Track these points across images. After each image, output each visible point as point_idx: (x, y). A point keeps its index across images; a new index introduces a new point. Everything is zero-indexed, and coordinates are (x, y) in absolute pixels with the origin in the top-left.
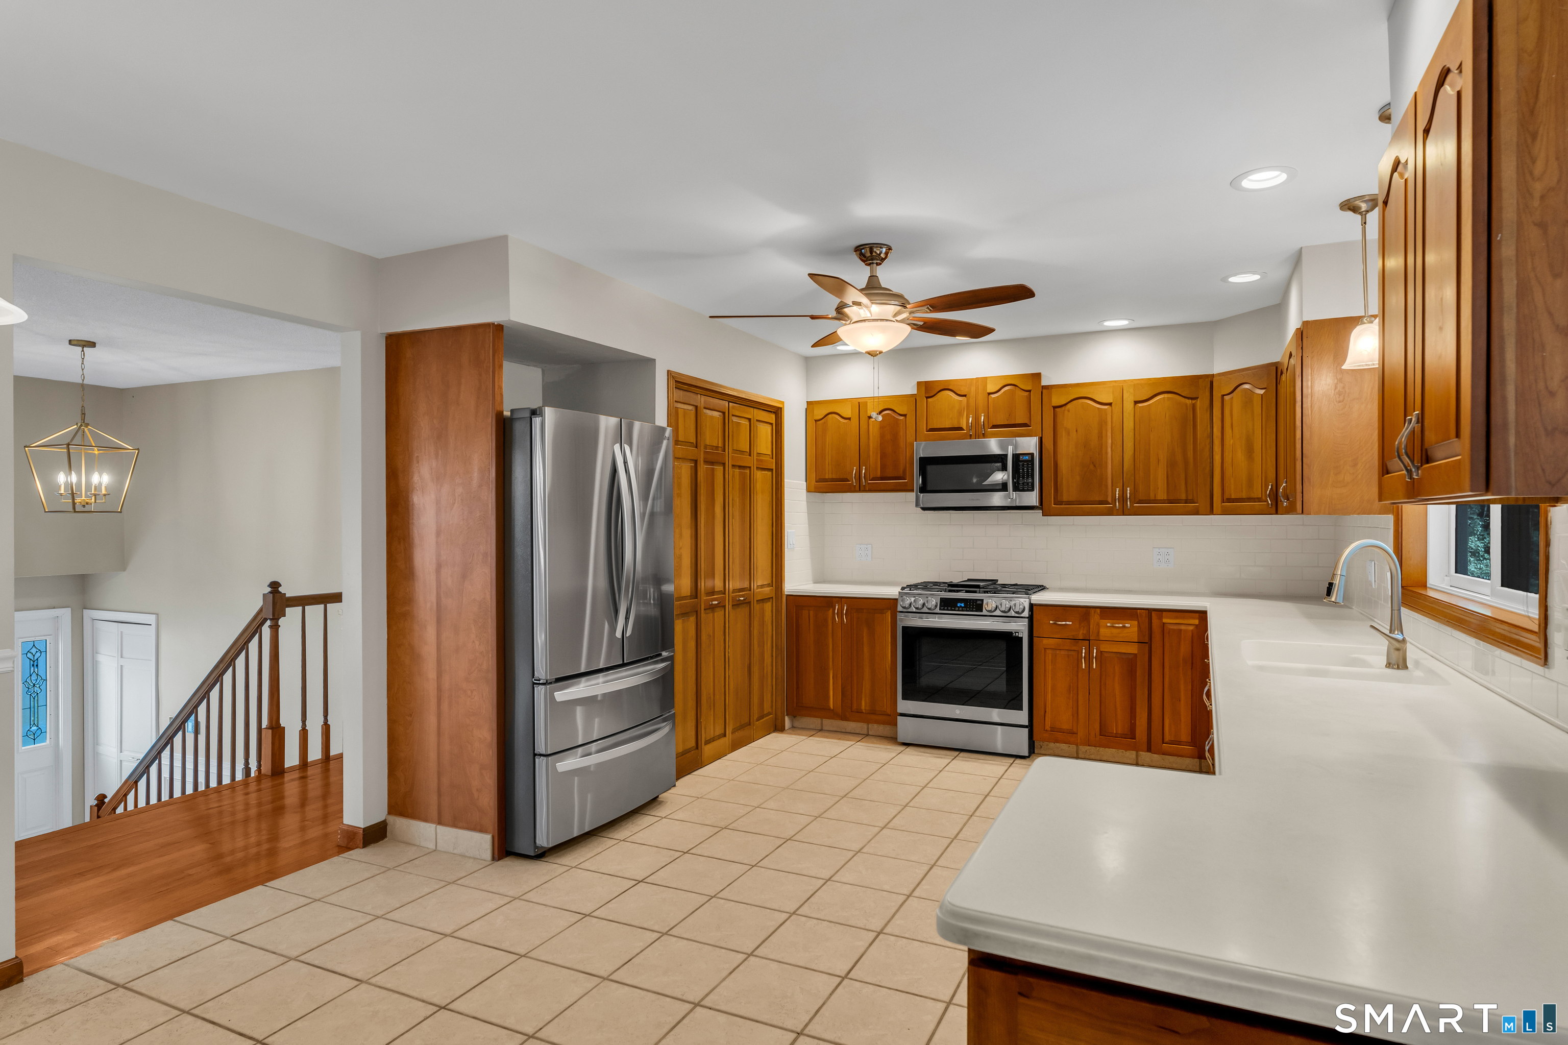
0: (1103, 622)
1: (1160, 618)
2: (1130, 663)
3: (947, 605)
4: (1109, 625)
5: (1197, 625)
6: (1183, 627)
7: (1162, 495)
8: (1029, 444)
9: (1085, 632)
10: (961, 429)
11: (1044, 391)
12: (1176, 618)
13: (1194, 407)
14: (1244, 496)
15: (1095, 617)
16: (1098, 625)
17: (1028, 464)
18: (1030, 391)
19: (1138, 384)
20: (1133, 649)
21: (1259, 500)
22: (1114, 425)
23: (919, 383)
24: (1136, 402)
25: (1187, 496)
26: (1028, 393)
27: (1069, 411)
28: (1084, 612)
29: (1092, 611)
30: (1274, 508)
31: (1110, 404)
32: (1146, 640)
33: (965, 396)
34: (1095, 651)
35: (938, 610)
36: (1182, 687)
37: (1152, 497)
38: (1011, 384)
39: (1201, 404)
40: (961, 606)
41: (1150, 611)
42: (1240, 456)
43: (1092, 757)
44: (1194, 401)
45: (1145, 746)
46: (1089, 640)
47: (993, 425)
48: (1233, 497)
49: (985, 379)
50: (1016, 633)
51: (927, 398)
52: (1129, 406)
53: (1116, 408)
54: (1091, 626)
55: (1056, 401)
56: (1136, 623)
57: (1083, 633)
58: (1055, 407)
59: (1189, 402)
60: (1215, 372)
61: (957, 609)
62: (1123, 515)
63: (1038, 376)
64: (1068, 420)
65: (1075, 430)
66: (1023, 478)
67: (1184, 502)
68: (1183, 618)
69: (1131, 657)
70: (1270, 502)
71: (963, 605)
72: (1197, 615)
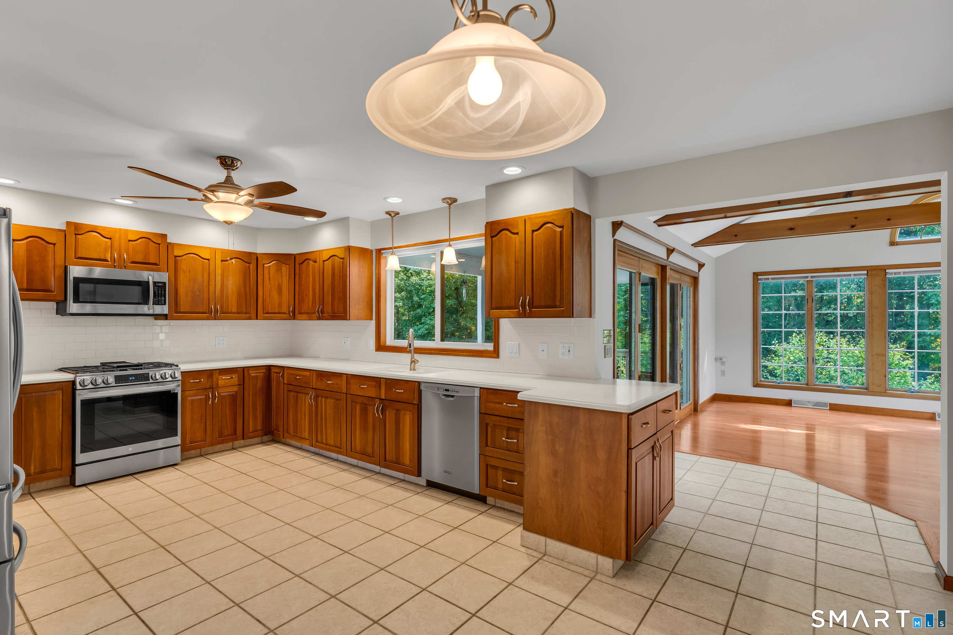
0: (220, 377)
1: (248, 371)
2: (233, 398)
3: (119, 380)
4: (223, 378)
5: (264, 372)
6: (258, 374)
7: (234, 310)
8: (163, 277)
9: (210, 384)
10: (107, 261)
11: (169, 246)
12: (256, 370)
13: (249, 267)
14: (276, 311)
15: (216, 375)
16: (218, 379)
17: (161, 289)
18: (159, 244)
19: (223, 251)
20: (235, 389)
21: (285, 313)
22: (210, 271)
23: (68, 223)
24: (222, 261)
25: (246, 311)
26: (158, 245)
27: (185, 260)
28: (210, 373)
29: (215, 372)
30: (293, 317)
31: (208, 260)
32: (242, 383)
33: (110, 239)
34: (216, 393)
35: (114, 384)
36: (258, 403)
37: (230, 311)
38: (147, 238)
39: (253, 266)
40: (132, 379)
41: (244, 369)
42: (275, 294)
43: (209, 452)
44: (249, 265)
45: (241, 437)
46: (213, 388)
47: (132, 262)
48: (270, 312)
49: (127, 231)
50: (173, 390)
51: (76, 234)
52: (218, 262)
53: (212, 263)
54: (214, 380)
55: (177, 253)
56: (237, 375)
57: (209, 385)
58: (176, 256)
59: (247, 264)
60: (258, 252)
61: (130, 381)
62: (215, 320)
63: (164, 236)
64: (183, 265)
65: (188, 271)
66: (158, 296)
67: (244, 313)
68: (259, 370)
69: (234, 393)
70: (291, 315)
71: (133, 378)
72: (264, 367)
